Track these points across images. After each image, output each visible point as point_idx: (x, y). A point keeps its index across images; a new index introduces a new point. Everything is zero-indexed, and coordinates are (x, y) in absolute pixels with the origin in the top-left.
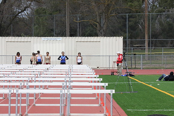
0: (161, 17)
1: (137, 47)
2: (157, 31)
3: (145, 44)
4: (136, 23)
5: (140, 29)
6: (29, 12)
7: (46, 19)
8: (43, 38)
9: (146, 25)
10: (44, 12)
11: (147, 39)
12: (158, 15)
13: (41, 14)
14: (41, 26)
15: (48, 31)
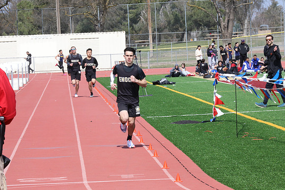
0: (165, 7)
1: (140, 42)
2: (162, 24)
3: (149, 39)
4: (138, 15)
5: (143, 22)
6: (9, 7)
7: (31, 14)
9: (150, 17)
10: (28, 5)
11: (151, 34)
12: (162, 5)
13: (26, 9)
14: (26, 22)
15: (34, 28)
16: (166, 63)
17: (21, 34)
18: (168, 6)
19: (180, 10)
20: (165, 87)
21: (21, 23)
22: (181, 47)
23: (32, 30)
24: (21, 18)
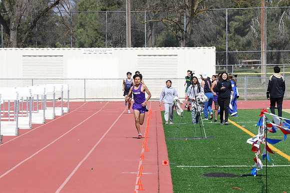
0: (288, 14)
3: (261, 58)
4: (247, 24)
5: (254, 34)
8: (83, 50)
11: (264, 49)
12: (283, 10)
13: (89, 10)
14: (88, 29)
15: (99, 38)
17: (82, 45)
21: (82, 30)
23: (97, 40)
24: (83, 23)
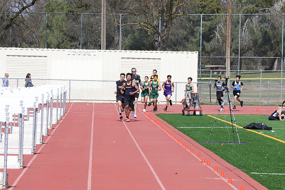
0: (251, 21)
1: (212, 68)
2: (245, 43)
3: (226, 64)
4: (212, 30)
5: (218, 39)
7: (63, 20)
8: (67, 51)
9: (229, 33)
10: (60, 7)
11: (229, 56)
12: (247, 17)
13: (55, 12)
14: (55, 30)
15: (66, 39)
16: (252, 100)
17: (49, 46)
18: (256, 19)
19: (273, 25)
20: (260, 133)
21: (48, 31)
22: (270, 78)
23: (63, 41)
24: (49, 24)
